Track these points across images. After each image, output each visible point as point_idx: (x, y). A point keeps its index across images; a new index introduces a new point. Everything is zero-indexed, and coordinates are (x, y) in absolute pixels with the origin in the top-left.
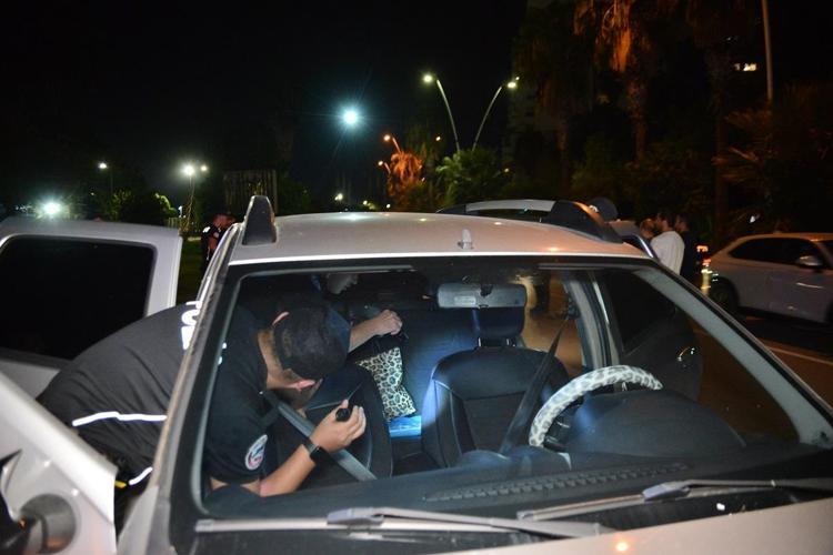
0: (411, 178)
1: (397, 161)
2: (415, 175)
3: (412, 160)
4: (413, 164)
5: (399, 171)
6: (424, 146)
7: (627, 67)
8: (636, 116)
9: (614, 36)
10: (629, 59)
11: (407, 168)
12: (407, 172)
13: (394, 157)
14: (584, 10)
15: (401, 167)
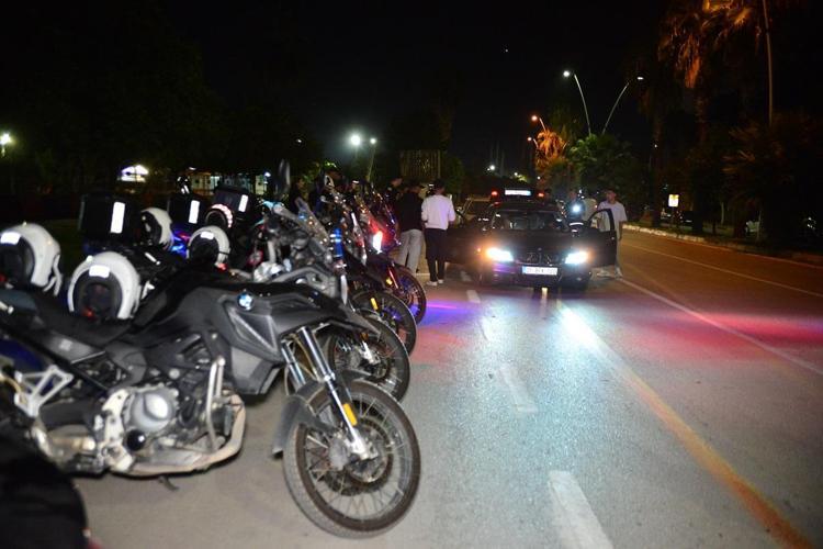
0: (555, 154)
1: (543, 139)
2: (559, 151)
3: (557, 139)
4: (557, 142)
5: (544, 147)
6: (564, 128)
7: (696, 85)
8: (701, 121)
9: (688, 63)
10: (698, 79)
11: (552, 145)
12: (551, 148)
13: (540, 135)
14: (667, 43)
15: (547, 143)
